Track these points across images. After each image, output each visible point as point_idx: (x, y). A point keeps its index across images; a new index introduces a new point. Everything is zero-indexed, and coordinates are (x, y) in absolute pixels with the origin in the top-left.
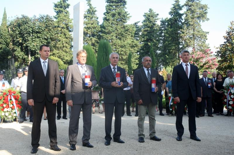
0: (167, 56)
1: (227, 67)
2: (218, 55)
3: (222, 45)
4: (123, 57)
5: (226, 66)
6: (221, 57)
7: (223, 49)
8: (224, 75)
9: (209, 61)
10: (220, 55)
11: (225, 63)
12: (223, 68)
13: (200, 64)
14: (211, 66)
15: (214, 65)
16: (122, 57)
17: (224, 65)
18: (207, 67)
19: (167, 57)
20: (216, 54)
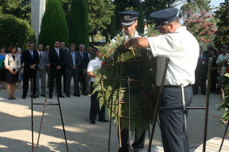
0: (153, 7)
1: (227, 32)
2: (218, 16)
3: (222, 3)
4: (94, 7)
5: (225, 30)
6: (220, 18)
7: (224, 9)
8: (223, 41)
9: (206, 27)
10: (219, 16)
11: (225, 27)
12: (222, 33)
13: (195, 31)
14: (208, 33)
15: (211, 31)
16: (92, 8)
17: (223, 30)
18: (203, 33)
19: (154, 9)
20: (215, 14)
